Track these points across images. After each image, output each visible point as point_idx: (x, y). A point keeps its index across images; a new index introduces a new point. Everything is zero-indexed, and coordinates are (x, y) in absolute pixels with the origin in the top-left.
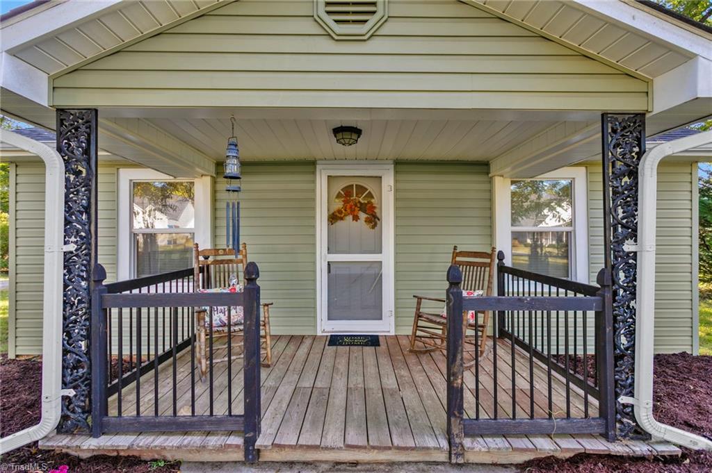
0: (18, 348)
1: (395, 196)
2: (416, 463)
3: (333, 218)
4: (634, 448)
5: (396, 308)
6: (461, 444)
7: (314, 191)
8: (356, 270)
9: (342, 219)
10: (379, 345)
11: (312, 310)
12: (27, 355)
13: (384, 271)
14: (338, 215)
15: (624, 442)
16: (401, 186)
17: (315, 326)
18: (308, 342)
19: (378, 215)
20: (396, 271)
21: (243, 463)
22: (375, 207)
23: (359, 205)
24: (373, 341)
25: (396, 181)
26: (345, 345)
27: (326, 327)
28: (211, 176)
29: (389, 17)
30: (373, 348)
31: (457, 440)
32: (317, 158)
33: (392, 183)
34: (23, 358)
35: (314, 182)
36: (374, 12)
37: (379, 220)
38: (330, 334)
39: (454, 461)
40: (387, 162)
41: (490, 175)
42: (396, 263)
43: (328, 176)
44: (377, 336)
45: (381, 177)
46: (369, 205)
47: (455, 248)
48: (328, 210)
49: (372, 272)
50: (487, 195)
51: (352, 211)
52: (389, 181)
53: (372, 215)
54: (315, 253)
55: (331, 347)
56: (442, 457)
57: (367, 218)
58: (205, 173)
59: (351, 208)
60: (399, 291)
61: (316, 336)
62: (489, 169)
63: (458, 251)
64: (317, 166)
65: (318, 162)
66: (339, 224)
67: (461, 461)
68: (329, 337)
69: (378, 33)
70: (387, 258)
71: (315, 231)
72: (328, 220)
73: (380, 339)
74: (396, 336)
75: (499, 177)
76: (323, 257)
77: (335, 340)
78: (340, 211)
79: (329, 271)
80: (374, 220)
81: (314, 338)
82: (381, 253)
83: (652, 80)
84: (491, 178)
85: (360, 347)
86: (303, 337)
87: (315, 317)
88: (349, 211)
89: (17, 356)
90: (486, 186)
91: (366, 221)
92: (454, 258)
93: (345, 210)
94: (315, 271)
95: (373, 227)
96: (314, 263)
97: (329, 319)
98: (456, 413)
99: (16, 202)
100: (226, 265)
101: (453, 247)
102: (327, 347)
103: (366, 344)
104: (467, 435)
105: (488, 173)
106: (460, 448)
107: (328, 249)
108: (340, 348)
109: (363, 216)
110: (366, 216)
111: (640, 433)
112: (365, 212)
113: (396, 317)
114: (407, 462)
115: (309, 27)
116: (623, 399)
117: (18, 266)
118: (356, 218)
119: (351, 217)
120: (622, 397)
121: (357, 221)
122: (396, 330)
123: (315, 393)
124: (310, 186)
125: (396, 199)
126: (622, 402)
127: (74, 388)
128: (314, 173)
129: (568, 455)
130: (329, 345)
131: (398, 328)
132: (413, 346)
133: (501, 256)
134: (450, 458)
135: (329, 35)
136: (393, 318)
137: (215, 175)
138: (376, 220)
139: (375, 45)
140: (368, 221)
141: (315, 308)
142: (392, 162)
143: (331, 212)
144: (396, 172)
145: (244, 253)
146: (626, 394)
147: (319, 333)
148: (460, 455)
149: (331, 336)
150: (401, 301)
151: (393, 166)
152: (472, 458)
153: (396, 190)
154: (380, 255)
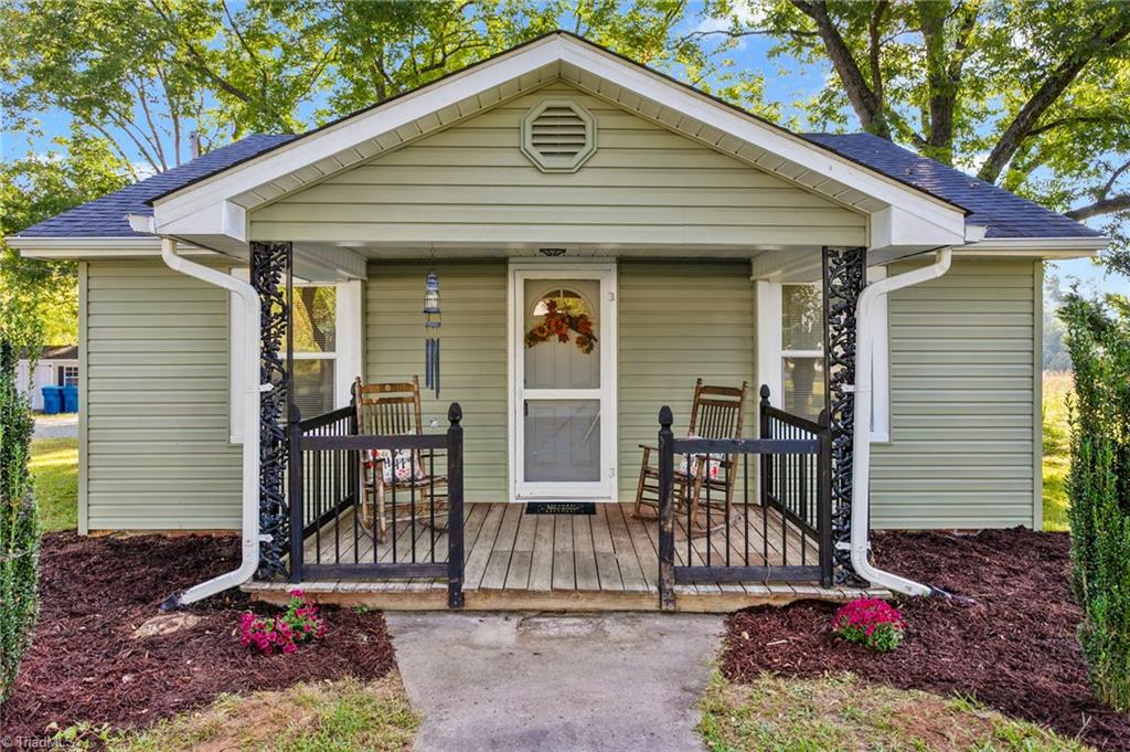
0: (91, 520)
1: (619, 306)
2: (626, 611)
3: (532, 338)
4: (845, 592)
5: (620, 464)
6: (671, 590)
7: (505, 300)
8: (565, 412)
9: (544, 339)
10: (595, 513)
11: (503, 467)
12: (103, 531)
13: (603, 413)
14: (540, 335)
15: (838, 587)
16: (626, 293)
17: (506, 490)
18: (498, 511)
19: (595, 334)
20: (620, 414)
21: (447, 611)
22: (590, 324)
23: (567, 320)
24: (588, 509)
25: (620, 287)
26: (549, 513)
27: (522, 490)
28: (362, 281)
29: (598, 148)
30: (587, 516)
31: (668, 586)
32: (509, 255)
33: (614, 289)
34: (97, 535)
35: (505, 288)
36: (583, 144)
37: (596, 340)
38: (527, 501)
39: (664, 608)
40: (608, 259)
41: (752, 278)
42: (620, 401)
43: (525, 280)
44: (594, 504)
45: (598, 281)
46: (581, 321)
47: (699, 381)
48: (525, 327)
49: (586, 414)
50: (747, 307)
51: (559, 329)
52: (610, 286)
53: (586, 333)
54: (505, 388)
55: (529, 516)
56: (653, 605)
57: (579, 339)
58: (352, 276)
59: (557, 323)
60: (623, 442)
61: (508, 503)
62: (751, 269)
63: (702, 386)
64: (510, 266)
65: (511, 260)
66: (541, 346)
67: (671, 608)
68: (526, 506)
69: (588, 165)
70: (608, 394)
71: (507, 357)
72: (525, 341)
73: (597, 507)
74: (620, 503)
75: (764, 283)
76: (517, 393)
77: (534, 508)
78: (541, 329)
79: (526, 413)
80: (589, 340)
81: (506, 506)
82: (599, 387)
83: (869, 215)
84: (754, 282)
85: (569, 516)
86: (491, 504)
87: (506, 477)
88: (554, 329)
89: (90, 532)
90: (747, 294)
91: (577, 343)
92: (697, 395)
93: (549, 328)
94: (506, 414)
95: (588, 351)
96: (506, 401)
97: (526, 480)
98: (666, 558)
99: (88, 315)
100: (394, 405)
101: (696, 378)
102: (524, 515)
103: (578, 513)
104: (677, 582)
105: (749, 274)
106: (670, 594)
107: (525, 382)
108: (542, 516)
109: (573, 335)
110: (577, 335)
111: (859, 582)
112: (577, 330)
113: (620, 478)
114: (617, 611)
115: (514, 158)
116: (840, 546)
117: (91, 406)
118: (564, 338)
119: (557, 336)
120: (839, 543)
121: (565, 342)
122: (619, 496)
123: (516, 556)
124: (500, 293)
125: (620, 313)
126: (839, 548)
127: (272, 533)
128: (505, 275)
129: (783, 603)
130: (527, 513)
131: (623, 492)
132: (638, 510)
133: (765, 392)
134: (661, 606)
135: (536, 167)
136: (615, 479)
137: (366, 279)
138: (592, 340)
139: (585, 177)
140: (580, 342)
141: (506, 464)
142: (614, 259)
143: (530, 329)
144: (620, 274)
145: (416, 389)
146: (844, 541)
147: (512, 500)
148: (670, 601)
149: (529, 503)
150: (627, 454)
151: (615, 265)
152: (684, 606)
153: (621, 300)
154: (597, 390)
